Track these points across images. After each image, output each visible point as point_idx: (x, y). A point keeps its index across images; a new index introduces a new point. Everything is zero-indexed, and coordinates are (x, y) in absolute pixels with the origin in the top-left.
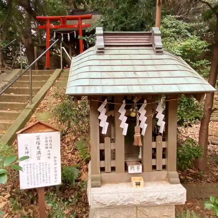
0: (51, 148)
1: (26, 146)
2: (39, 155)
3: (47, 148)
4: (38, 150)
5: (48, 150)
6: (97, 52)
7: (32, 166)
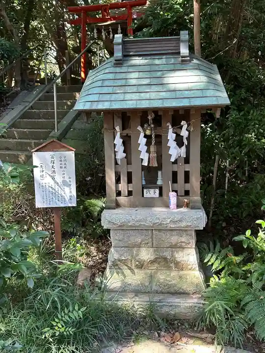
0: (65, 167)
1: (41, 165)
2: (54, 174)
3: (61, 167)
4: (53, 169)
5: (62, 169)
6: (115, 64)
7: (47, 185)
